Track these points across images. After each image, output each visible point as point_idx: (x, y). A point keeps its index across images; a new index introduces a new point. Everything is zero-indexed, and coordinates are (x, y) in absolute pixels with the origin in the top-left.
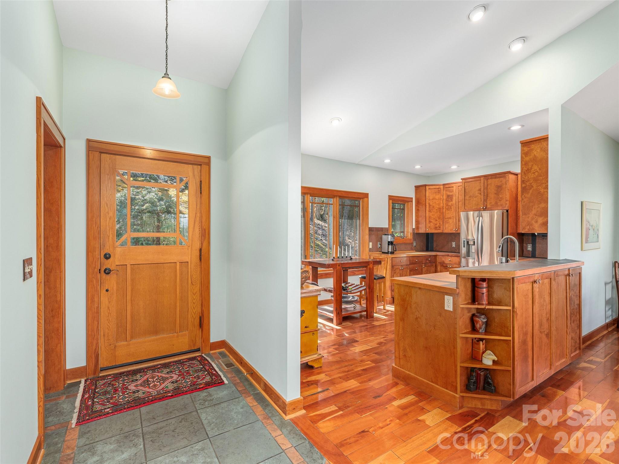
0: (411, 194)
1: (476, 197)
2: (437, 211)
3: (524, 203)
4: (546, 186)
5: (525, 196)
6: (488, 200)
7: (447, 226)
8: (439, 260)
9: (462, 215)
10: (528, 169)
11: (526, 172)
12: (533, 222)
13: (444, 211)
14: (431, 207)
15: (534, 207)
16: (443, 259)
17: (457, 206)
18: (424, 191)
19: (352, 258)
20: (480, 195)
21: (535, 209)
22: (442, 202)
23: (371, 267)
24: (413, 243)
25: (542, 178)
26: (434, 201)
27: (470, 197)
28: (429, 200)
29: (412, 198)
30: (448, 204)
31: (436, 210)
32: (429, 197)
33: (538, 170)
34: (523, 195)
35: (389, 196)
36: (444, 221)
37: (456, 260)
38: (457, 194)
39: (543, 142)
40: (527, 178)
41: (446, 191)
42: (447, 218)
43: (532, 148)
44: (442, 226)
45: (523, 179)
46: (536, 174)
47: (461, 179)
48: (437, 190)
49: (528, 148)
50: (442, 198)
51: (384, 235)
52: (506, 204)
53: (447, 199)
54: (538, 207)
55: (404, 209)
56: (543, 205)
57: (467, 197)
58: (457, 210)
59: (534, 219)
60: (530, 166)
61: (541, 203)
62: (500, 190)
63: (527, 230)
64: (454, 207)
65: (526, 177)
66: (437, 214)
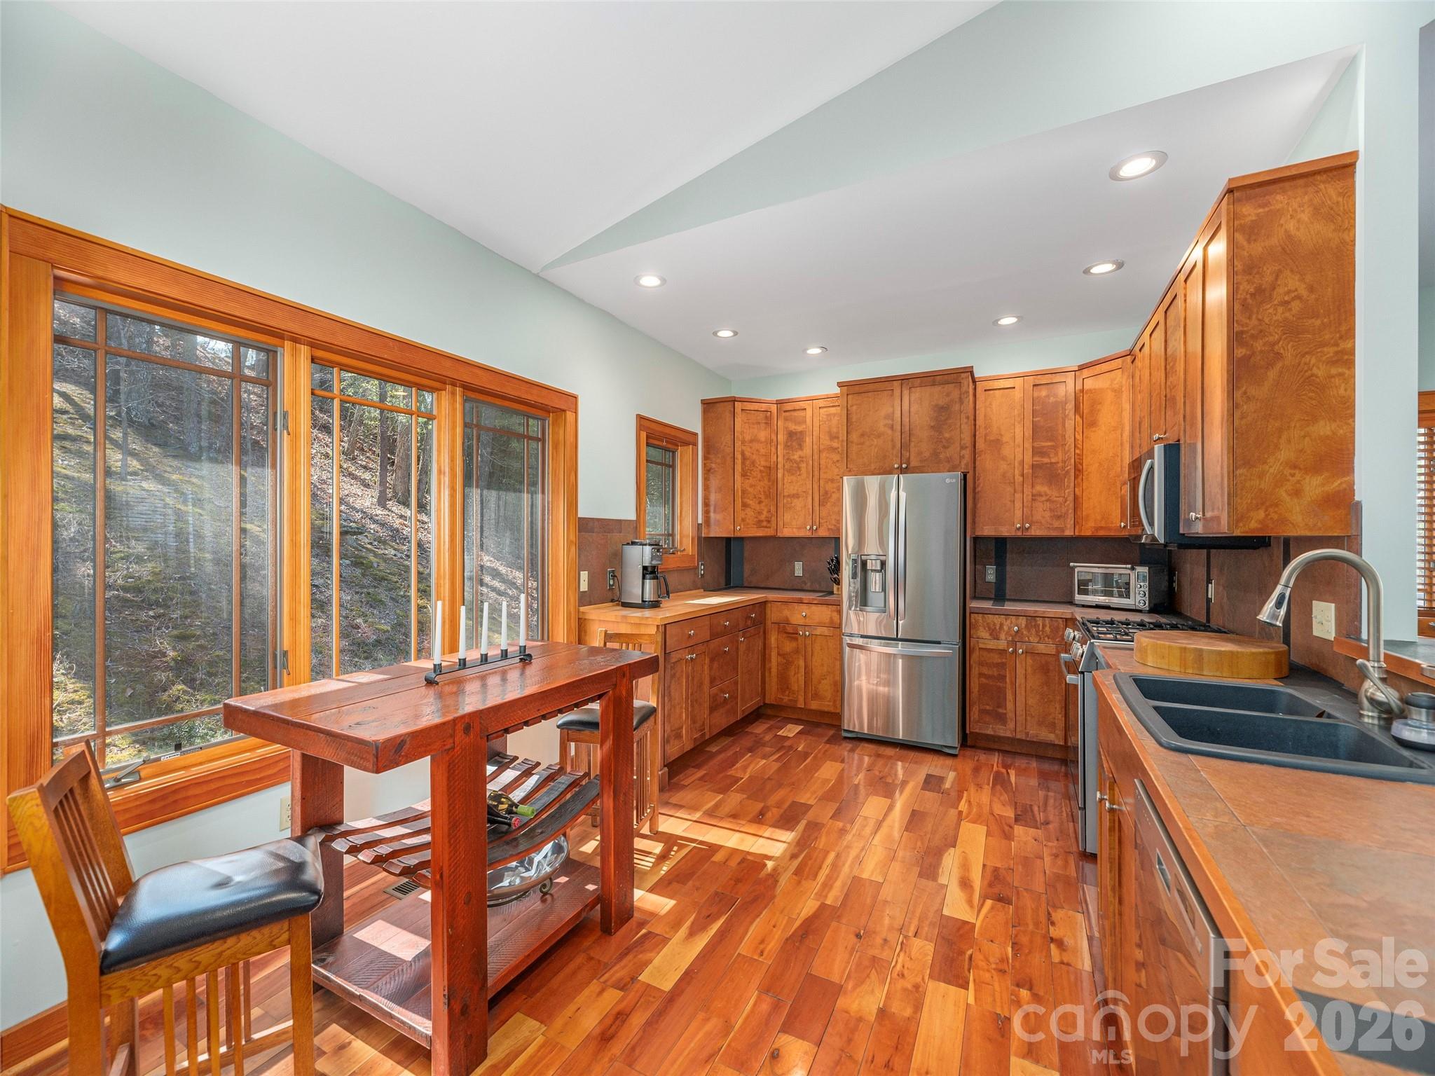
1: (879, 436)
2: (762, 477)
3: (1243, 422)
4: (1337, 353)
5: (1245, 393)
6: (912, 444)
7: (787, 517)
8: (773, 615)
9: (848, 483)
10: (1259, 291)
11: (1250, 301)
12: (1282, 493)
13: (780, 475)
14: (748, 463)
15: (1284, 437)
16: (786, 613)
17: (816, 464)
18: (728, 416)
19: (530, 656)
20: (890, 432)
21: (1289, 441)
22: (773, 449)
23: (624, 693)
24: (697, 568)
25: (1318, 322)
26: (755, 445)
27: (862, 435)
28: (743, 442)
29: (696, 434)
30: (792, 457)
31: (761, 471)
32: (742, 433)
33: (1303, 292)
34: (1239, 388)
35: (640, 418)
36: (780, 505)
37: (821, 614)
38: (816, 429)
39: (1324, 182)
40: (1254, 322)
41: (786, 419)
42: (789, 496)
43: (1279, 206)
44: (774, 519)
45: (1237, 328)
46: (1296, 306)
47: (840, 385)
48: (762, 415)
49: (1260, 206)
50: (774, 437)
51: (628, 544)
52: (962, 457)
53: (789, 444)
54: (1304, 437)
55: (673, 466)
56: (1324, 428)
57: (854, 436)
58: (816, 473)
59: (1288, 480)
60: (1269, 278)
61: (1315, 419)
62: (946, 419)
63: (1253, 525)
64: (807, 465)
65: (1250, 318)
66: (761, 483)
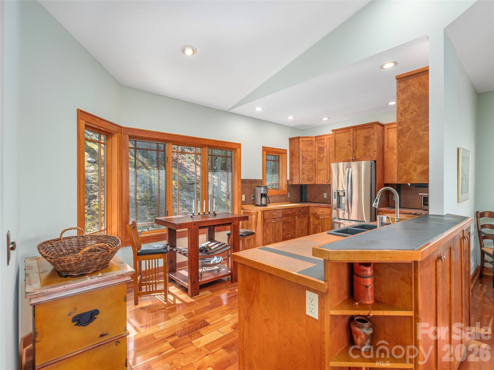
0: (285, 145)
1: (346, 148)
2: (310, 163)
3: (401, 149)
4: (425, 127)
5: (401, 140)
6: (357, 151)
7: (319, 177)
8: (311, 211)
9: (333, 166)
10: (405, 109)
11: (402, 112)
12: (411, 170)
13: (316, 163)
14: (304, 159)
15: (412, 153)
16: (316, 210)
17: (328, 158)
18: (297, 143)
19: (216, 214)
20: (349, 146)
21: (413, 154)
22: (314, 154)
23: (236, 224)
24: (287, 195)
25: (420, 118)
26: (307, 153)
27: (340, 148)
28: (302, 152)
29: (286, 150)
30: (320, 156)
31: (309, 161)
32: (302, 149)
33: (417, 109)
34: (400, 139)
35: (263, 147)
36: (317, 173)
37: (326, 211)
38: (328, 146)
39: (422, 75)
40: (403, 119)
41: (318, 143)
42: (319, 170)
43: (410, 83)
44: (314, 178)
45: (399, 121)
46: (415, 113)
47: (332, 131)
48: (309, 142)
49: (405, 83)
50: (314, 149)
51: (257, 187)
52: (374, 155)
53: (319, 151)
54: (417, 153)
55: (279, 161)
56: (422, 150)
57: (337, 149)
58: (328, 161)
59: (413, 166)
60: (407, 105)
61: (420, 148)
62: (368, 141)
63: (404, 180)
64: (325, 158)
65: (402, 118)
66: (310, 166)
